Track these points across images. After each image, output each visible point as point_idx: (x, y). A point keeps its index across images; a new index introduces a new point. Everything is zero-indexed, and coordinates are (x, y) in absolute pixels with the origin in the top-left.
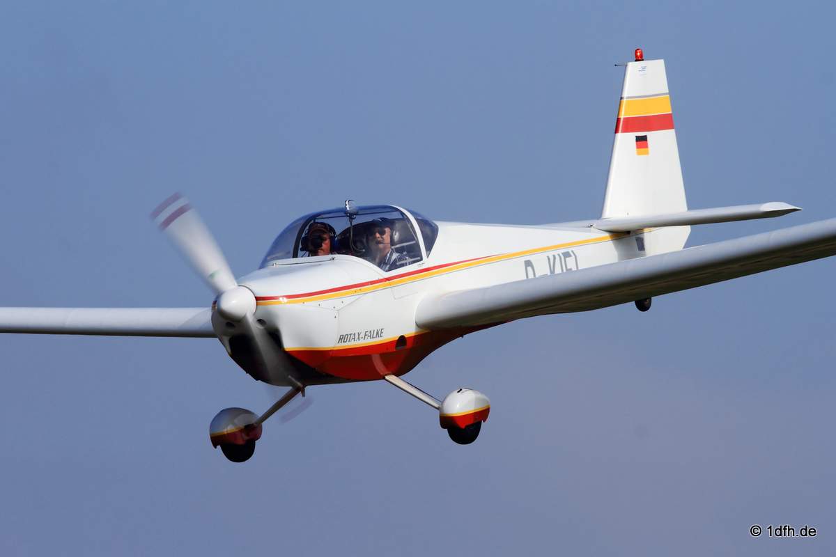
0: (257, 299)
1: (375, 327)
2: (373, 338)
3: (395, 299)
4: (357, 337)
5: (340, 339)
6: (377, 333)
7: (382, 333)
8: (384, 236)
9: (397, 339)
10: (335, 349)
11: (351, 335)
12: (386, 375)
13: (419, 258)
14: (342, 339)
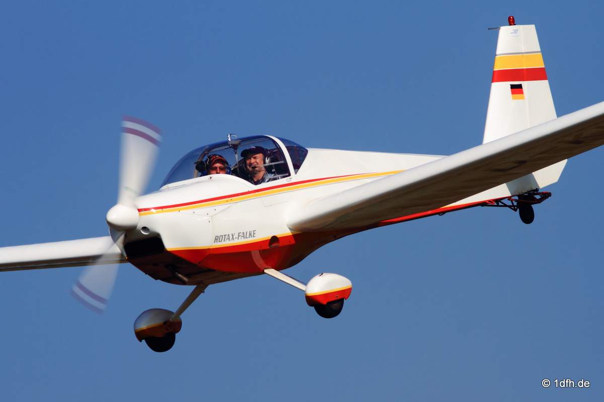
0: (139, 210)
1: (247, 229)
2: (246, 238)
3: (265, 206)
4: (231, 237)
6: (250, 234)
7: (254, 234)
9: (270, 238)
10: (212, 248)
11: (225, 235)
12: (265, 269)
13: (288, 174)
14: (217, 239)
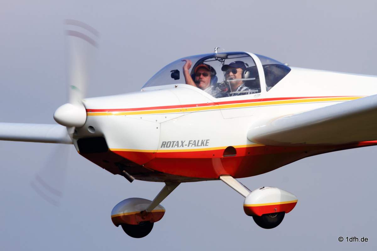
0: (87, 111)
2: (198, 146)
3: (224, 119)
4: (180, 144)
5: (163, 144)
6: (202, 143)
7: (207, 143)
8: (236, 75)
9: (225, 148)
10: (158, 152)
11: (174, 142)
12: (222, 175)
13: (257, 91)
14: (164, 144)
